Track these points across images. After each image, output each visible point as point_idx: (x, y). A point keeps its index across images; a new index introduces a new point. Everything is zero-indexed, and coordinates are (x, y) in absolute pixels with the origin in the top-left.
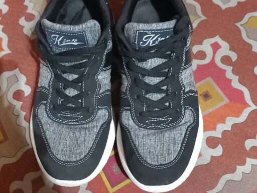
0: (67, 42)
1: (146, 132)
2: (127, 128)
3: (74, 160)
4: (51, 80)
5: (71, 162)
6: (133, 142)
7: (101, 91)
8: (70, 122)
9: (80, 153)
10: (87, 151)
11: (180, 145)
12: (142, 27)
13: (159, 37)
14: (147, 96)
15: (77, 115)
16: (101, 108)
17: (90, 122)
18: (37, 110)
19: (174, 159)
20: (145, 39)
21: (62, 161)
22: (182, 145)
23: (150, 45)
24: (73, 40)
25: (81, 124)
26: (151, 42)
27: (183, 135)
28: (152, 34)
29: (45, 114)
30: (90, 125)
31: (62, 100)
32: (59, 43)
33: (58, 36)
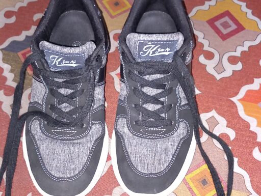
0: (66, 63)
1: (140, 140)
2: (121, 135)
3: (68, 176)
4: (45, 95)
5: (65, 178)
6: (126, 149)
7: (95, 107)
8: (64, 137)
9: (74, 169)
10: (82, 167)
11: (171, 156)
12: (143, 37)
13: (158, 48)
14: (144, 106)
15: (71, 130)
16: (95, 124)
17: (83, 137)
18: (31, 126)
19: (165, 169)
20: (146, 49)
21: (56, 177)
22: (173, 157)
23: (150, 55)
24: (72, 61)
25: (75, 140)
26: (151, 53)
27: (176, 147)
28: (152, 44)
29: (39, 129)
30: (84, 140)
31: (57, 115)
32: (57, 63)
33: (57, 57)
